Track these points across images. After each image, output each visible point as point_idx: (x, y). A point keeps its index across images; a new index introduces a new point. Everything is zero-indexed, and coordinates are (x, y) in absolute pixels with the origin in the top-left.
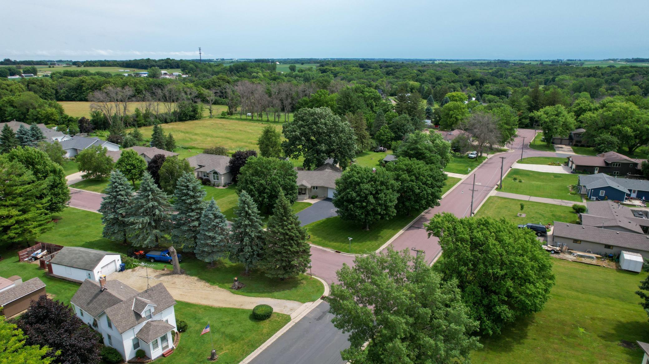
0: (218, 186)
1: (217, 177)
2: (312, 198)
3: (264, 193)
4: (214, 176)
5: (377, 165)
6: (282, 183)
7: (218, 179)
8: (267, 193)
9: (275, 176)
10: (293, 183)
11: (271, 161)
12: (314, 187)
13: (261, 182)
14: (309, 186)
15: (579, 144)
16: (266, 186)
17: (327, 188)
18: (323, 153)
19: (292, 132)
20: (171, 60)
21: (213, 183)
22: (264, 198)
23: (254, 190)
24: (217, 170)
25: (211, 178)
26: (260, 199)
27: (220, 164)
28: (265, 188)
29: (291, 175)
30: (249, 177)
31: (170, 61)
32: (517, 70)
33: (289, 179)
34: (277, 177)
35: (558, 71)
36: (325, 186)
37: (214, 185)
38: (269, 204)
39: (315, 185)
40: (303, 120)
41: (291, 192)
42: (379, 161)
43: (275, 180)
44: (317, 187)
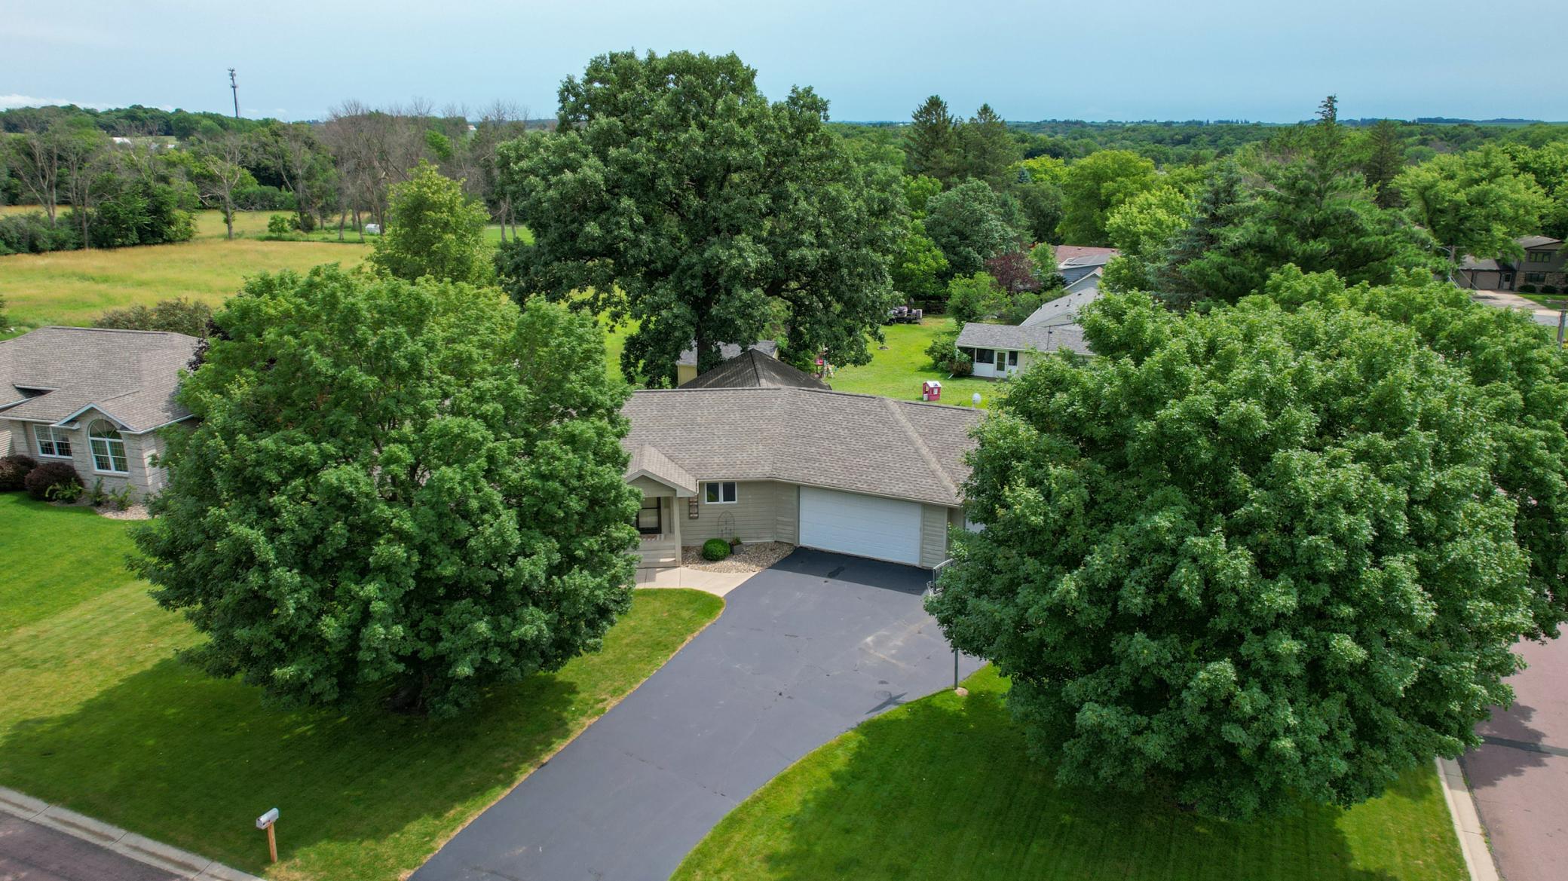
0: (122, 506)
1: (118, 449)
2: (709, 555)
3: (364, 573)
4: (98, 448)
5: (923, 369)
6: (518, 472)
7: (121, 465)
8: (387, 570)
9: (453, 423)
10: (608, 473)
11: (423, 307)
12: (712, 489)
13: (330, 476)
14: (687, 484)
15: (1539, 286)
16: (383, 511)
17: (797, 488)
18: (748, 284)
19: (557, 170)
20: (146, 111)
21: (90, 485)
22: (366, 616)
23: (266, 552)
24: (112, 409)
25: (83, 458)
26: (330, 627)
27: (139, 379)
28: (371, 531)
29: (588, 409)
30: (229, 435)
31: (141, 114)
32: (1120, 137)
33: (572, 440)
34: (478, 430)
35: (1227, 138)
36: (785, 476)
37: (99, 502)
38: (412, 659)
39: (719, 474)
40: (615, 110)
41: (592, 543)
42: (930, 352)
43: (455, 449)
44: (730, 490)
